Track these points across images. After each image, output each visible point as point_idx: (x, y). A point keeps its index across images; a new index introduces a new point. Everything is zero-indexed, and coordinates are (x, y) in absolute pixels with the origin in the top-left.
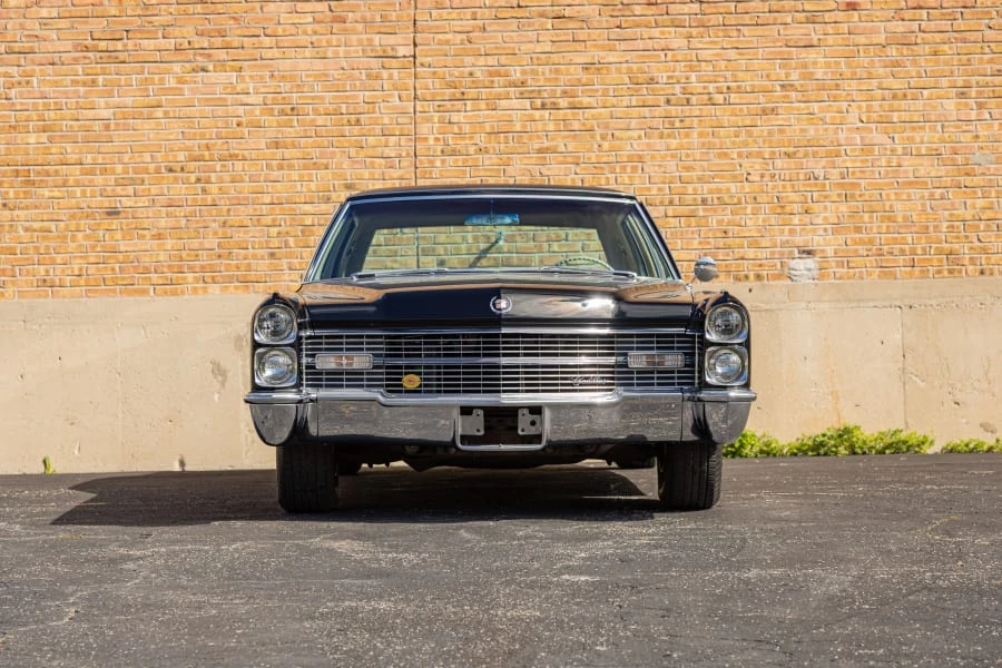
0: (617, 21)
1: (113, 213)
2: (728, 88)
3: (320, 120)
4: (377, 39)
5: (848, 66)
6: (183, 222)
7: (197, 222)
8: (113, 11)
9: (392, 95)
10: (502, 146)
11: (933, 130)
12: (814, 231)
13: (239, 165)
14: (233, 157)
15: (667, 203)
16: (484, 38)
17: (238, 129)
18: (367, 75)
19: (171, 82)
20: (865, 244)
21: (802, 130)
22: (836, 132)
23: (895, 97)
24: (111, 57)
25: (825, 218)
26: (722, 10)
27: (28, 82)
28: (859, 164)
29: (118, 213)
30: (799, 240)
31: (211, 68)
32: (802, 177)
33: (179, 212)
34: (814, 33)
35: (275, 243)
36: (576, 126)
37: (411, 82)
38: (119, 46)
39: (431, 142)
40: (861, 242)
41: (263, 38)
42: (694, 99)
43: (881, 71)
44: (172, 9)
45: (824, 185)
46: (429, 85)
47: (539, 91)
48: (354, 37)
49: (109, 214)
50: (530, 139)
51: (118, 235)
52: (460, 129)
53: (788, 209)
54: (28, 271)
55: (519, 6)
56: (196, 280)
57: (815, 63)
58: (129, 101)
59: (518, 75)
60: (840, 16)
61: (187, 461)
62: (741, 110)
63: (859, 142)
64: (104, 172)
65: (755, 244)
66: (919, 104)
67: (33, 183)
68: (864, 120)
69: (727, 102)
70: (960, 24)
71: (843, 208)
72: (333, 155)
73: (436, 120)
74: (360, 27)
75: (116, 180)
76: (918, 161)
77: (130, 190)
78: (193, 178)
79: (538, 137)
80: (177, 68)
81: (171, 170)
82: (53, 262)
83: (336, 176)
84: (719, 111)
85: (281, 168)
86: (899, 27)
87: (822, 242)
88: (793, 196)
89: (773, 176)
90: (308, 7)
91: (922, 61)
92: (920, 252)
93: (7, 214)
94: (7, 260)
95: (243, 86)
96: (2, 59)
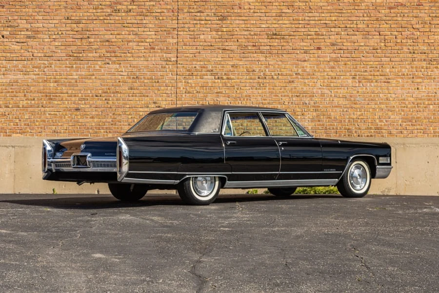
0: (242, 51)
1: (77, 109)
2: (278, 74)
3: (146, 81)
4: (165, 55)
5: (317, 68)
6: (100, 113)
7: (105, 113)
8: (79, 44)
9: (169, 74)
10: (205, 91)
11: (344, 89)
12: (305, 121)
13: (119, 95)
14: (117, 92)
16: (200, 56)
17: (119, 83)
18: (162, 67)
19: (97, 67)
20: (321, 125)
21: (302, 88)
22: (313, 89)
23: (332, 78)
24: (78, 59)
25: (309, 117)
26: (277, 49)
27: (51, 66)
28: (320, 100)
29: (79, 110)
31: (110, 63)
32: (301, 103)
33: (99, 110)
34: (306, 57)
35: (130, 121)
36: (229, 85)
37: (175, 69)
38: (81, 55)
39: (182, 89)
40: (320, 125)
41: (128, 54)
42: (267, 77)
43: (328, 70)
44: (98, 43)
45: (308, 106)
46: (182, 70)
47: (217, 74)
48: (157, 54)
50: (214, 89)
51: (79, 117)
52: (191, 85)
53: (297, 114)
54: (49, 128)
55: (211, 46)
56: (104, 132)
57: (306, 67)
58: (83, 73)
59: (210, 68)
60: (315, 51)
61: (100, 190)
62: (282, 81)
63: (320, 92)
64: (75, 96)
66: (340, 81)
67: (51, 99)
68: (322, 85)
69: (278, 78)
70: (353, 55)
71: (315, 114)
72: (149, 93)
73: (183, 82)
74: (159, 51)
75: (79, 99)
76: (339, 99)
77: (83, 102)
78: (104, 99)
79: (216, 88)
80: (99, 63)
81: (97, 96)
82: (58, 125)
83: (150, 99)
84: (275, 81)
85: (133, 96)
86: (334, 55)
87: (307, 125)
88: (298, 110)
89: (292, 103)
90: (142, 44)
91: (341, 67)
92: (339, 129)
93: (43, 109)
94: (43, 124)
95: (121, 69)
96: (42, 59)
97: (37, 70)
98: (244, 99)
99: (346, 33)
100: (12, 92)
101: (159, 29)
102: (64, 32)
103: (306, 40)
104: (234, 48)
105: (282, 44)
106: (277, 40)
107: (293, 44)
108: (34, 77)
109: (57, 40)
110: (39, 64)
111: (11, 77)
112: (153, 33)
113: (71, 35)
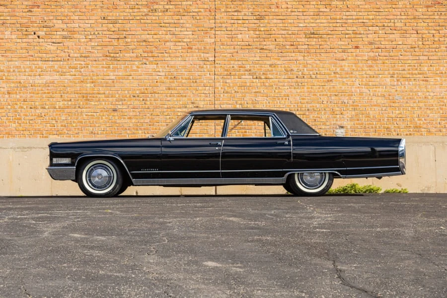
0: (280, 51)
1: (115, 110)
2: (317, 73)
3: (184, 81)
4: (202, 54)
5: (355, 66)
6: (138, 113)
7: (143, 114)
8: (116, 44)
9: (207, 73)
10: (243, 91)
11: (382, 88)
12: (344, 120)
13: (157, 95)
14: (155, 93)
15: (296, 110)
16: (237, 55)
17: (156, 83)
18: (199, 67)
19: (135, 68)
21: (340, 87)
22: (351, 88)
23: (370, 77)
24: (115, 59)
25: (348, 116)
26: (315, 48)
27: (87, 67)
28: (358, 99)
29: (117, 110)
30: (339, 123)
31: (148, 63)
32: (340, 102)
33: (137, 110)
34: (344, 56)
35: (168, 121)
36: (267, 84)
37: (213, 69)
38: (118, 55)
39: (220, 89)
40: (359, 124)
41: (165, 54)
42: (305, 76)
43: (366, 68)
44: (135, 43)
45: (347, 105)
46: (220, 70)
47: (255, 73)
48: (195, 54)
49: (114, 110)
50: (252, 88)
51: (117, 118)
52: (229, 85)
53: (335, 113)
54: (86, 129)
55: (249, 45)
56: (142, 133)
57: (345, 65)
58: (120, 74)
59: (248, 67)
60: (353, 50)
61: (138, 192)
62: (321, 80)
63: (358, 91)
64: (112, 97)
65: (324, 124)
66: (378, 79)
67: (89, 100)
68: (360, 84)
69: (316, 78)
70: (392, 54)
71: (353, 113)
72: (187, 93)
73: (221, 82)
74: (197, 51)
75: (116, 99)
76: (378, 98)
77: (121, 103)
78: (141, 99)
79: (255, 88)
80: (136, 63)
81: (134, 97)
82: (95, 126)
83: (188, 99)
84: (313, 80)
85: (170, 96)
86: (372, 54)
87: (346, 123)
88: (337, 109)
89: (331, 102)
90: (180, 44)
91: (379, 65)
92: (378, 127)
93: (79, 110)
94: (80, 125)
95: (158, 69)
96: (79, 59)
97: (73, 70)
98: (282, 99)
99: (384, 32)
100: (49, 93)
101: (197, 29)
102: (100, 32)
103: (344, 39)
104: (272, 47)
105: (320, 43)
106: (315, 39)
107: (331, 43)
108: (71, 78)
109: (93, 40)
110: (75, 64)
111: (48, 78)
112: (191, 33)
113: (108, 36)
